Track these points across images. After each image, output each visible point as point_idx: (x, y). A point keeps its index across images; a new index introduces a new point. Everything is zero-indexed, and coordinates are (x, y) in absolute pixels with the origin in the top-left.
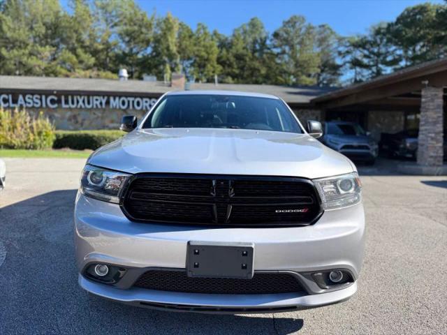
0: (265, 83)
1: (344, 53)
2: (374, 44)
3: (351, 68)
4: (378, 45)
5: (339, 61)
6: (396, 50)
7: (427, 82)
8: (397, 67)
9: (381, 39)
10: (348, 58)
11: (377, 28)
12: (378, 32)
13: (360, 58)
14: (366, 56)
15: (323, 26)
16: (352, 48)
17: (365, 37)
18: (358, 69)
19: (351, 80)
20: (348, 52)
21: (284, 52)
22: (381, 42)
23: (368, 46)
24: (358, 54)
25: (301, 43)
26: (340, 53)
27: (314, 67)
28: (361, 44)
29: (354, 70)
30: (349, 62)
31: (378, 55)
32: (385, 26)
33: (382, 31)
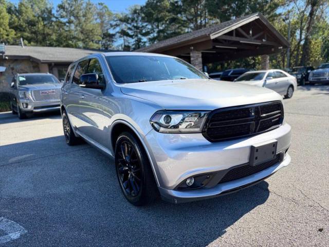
0: (58, 46)
1: (115, 26)
2: (133, 20)
3: (120, 37)
4: (136, 21)
5: (111, 32)
6: (147, 25)
7: (192, 48)
8: (150, 37)
9: (138, 17)
10: (118, 29)
11: (133, 8)
12: (135, 12)
13: (125, 30)
14: (129, 29)
15: (102, 4)
16: (118, 22)
17: (127, 15)
18: (125, 37)
19: (122, 45)
20: (117, 25)
21: (70, 22)
22: (138, 19)
23: (130, 21)
24: (124, 26)
25: (84, 16)
26: (112, 26)
27: (97, 35)
28: (125, 20)
29: (122, 38)
30: (118, 32)
31: (137, 28)
32: (139, 8)
33: (138, 11)
